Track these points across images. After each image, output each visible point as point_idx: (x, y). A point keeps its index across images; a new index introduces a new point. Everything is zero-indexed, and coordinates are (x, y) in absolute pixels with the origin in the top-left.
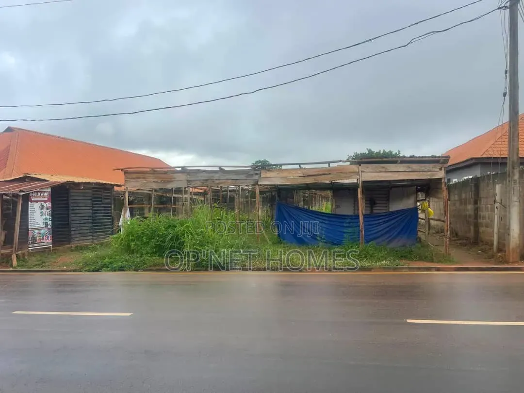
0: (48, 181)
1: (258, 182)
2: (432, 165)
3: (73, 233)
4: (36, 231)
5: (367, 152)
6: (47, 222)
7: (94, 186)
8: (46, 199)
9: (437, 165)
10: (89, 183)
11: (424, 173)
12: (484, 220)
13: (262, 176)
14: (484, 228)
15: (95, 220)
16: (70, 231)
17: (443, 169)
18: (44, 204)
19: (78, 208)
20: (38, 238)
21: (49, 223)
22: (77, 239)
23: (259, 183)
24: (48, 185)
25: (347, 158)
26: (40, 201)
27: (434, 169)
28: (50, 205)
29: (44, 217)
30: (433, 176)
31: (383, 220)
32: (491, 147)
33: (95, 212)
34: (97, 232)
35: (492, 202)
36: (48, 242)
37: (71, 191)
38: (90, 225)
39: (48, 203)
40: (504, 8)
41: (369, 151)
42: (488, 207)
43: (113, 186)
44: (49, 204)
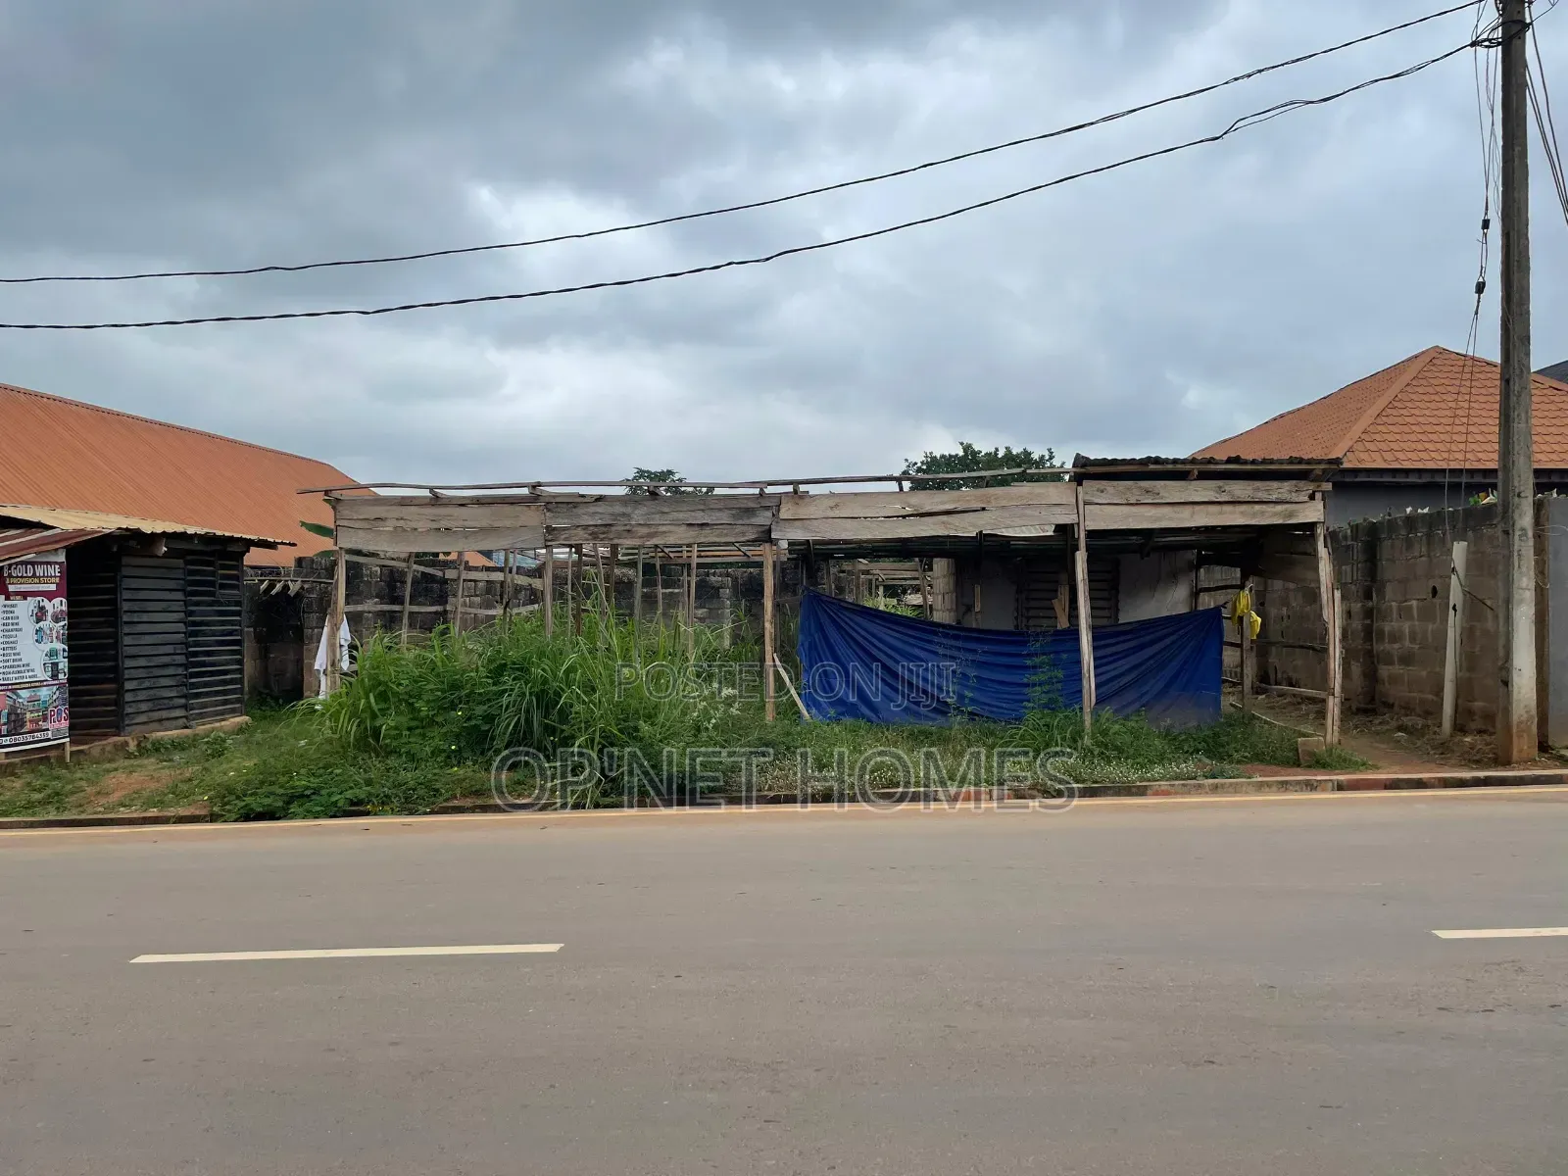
0: (53, 528)
1: (769, 531)
2: (1287, 485)
3: (128, 697)
4: (25, 694)
5: (961, 453)
6: (57, 664)
7: (196, 545)
8: (53, 587)
9: (1302, 484)
10: (183, 536)
11: (1264, 507)
12: (1396, 646)
13: (783, 514)
14: (1397, 667)
15: (196, 654)
16: (120, 691)
17: (1318, 496)
18: (46, 603)
19: (145, 617)
20: (28, 716)
21: (61, 666)
22: (142, 718)
23: (774, 536)
24: (56, 542)
25: (904, 468)
26: (34, 594)
27: (1294, 497)
28: (64, 608)
29: (47, 647)
30: (1291, 515)
31: (1126, 646)
32: (1360, 440)
33: (193, 628)
34: (198, 696)
35: (1426, 594)
36: (58, 727)
37: (125, 560)
38: (180, 671)
39: (57, 601)
40: (1487, 43)
41: (967, 448)
42: (1411, 607)
43: (249, 544)
44: (59, 604)
